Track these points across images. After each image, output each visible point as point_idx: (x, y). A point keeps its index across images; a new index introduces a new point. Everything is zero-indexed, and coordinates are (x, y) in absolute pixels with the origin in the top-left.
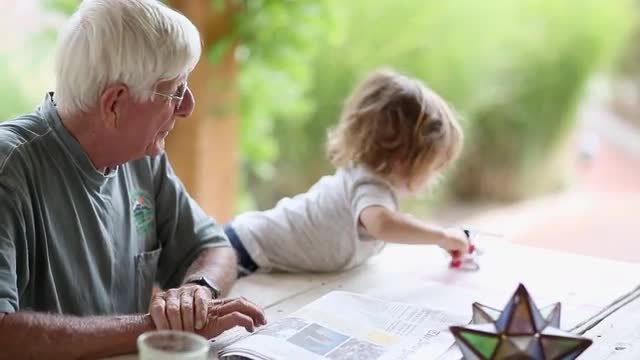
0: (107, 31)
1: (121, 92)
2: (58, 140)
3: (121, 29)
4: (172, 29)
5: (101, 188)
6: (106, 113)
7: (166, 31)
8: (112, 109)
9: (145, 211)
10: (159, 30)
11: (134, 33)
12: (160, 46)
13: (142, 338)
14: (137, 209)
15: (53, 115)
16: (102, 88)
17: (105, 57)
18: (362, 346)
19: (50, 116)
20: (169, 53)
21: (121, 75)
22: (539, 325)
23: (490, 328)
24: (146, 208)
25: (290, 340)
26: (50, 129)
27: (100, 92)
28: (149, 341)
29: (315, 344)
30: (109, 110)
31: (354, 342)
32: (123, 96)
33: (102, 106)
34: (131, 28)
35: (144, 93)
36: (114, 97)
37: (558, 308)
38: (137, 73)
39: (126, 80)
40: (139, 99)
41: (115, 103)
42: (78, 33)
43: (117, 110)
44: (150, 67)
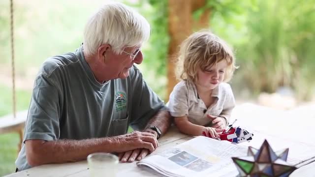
0: (106, 20)
1: (108, 48)
2: (81, 65)
3: (112, 20)
4: (136, 24)
5: (101, 89)
6: (100, 56)
7: (133, 25)
8: (103, 54)
9: (122, 101)
10: (129, 24)
11: (118, 23)
12: (128, 30)
13: (90, 156)
14: (118, 99)
15: (82, 54)
16: (100, 45)
17: (103, 31)
18: (203, 163)
19: (80, 54)
20: (132, 34)
21: (108, 40)
22: (273, 158)
23: (251, 159)
24: (123, 99)
25: (170, 159)
26: (79, 60)
27: (99, 46)
28: (93, 157)
29: (182, 161)
30: (101, 55)
31: (200, 160)
32: (108, 50)
33: (99, 52)
34: (117, 20)
35: (118, 50)
36: (105, 49)
37: (287, 151)
38: (116, 41)
39: (110, 43)
40: (115, 53)
41: (105, 52)
42: (94, 19)
43: (105, 55)
44: (122, 39)
